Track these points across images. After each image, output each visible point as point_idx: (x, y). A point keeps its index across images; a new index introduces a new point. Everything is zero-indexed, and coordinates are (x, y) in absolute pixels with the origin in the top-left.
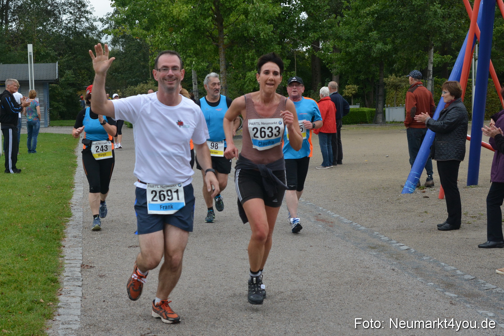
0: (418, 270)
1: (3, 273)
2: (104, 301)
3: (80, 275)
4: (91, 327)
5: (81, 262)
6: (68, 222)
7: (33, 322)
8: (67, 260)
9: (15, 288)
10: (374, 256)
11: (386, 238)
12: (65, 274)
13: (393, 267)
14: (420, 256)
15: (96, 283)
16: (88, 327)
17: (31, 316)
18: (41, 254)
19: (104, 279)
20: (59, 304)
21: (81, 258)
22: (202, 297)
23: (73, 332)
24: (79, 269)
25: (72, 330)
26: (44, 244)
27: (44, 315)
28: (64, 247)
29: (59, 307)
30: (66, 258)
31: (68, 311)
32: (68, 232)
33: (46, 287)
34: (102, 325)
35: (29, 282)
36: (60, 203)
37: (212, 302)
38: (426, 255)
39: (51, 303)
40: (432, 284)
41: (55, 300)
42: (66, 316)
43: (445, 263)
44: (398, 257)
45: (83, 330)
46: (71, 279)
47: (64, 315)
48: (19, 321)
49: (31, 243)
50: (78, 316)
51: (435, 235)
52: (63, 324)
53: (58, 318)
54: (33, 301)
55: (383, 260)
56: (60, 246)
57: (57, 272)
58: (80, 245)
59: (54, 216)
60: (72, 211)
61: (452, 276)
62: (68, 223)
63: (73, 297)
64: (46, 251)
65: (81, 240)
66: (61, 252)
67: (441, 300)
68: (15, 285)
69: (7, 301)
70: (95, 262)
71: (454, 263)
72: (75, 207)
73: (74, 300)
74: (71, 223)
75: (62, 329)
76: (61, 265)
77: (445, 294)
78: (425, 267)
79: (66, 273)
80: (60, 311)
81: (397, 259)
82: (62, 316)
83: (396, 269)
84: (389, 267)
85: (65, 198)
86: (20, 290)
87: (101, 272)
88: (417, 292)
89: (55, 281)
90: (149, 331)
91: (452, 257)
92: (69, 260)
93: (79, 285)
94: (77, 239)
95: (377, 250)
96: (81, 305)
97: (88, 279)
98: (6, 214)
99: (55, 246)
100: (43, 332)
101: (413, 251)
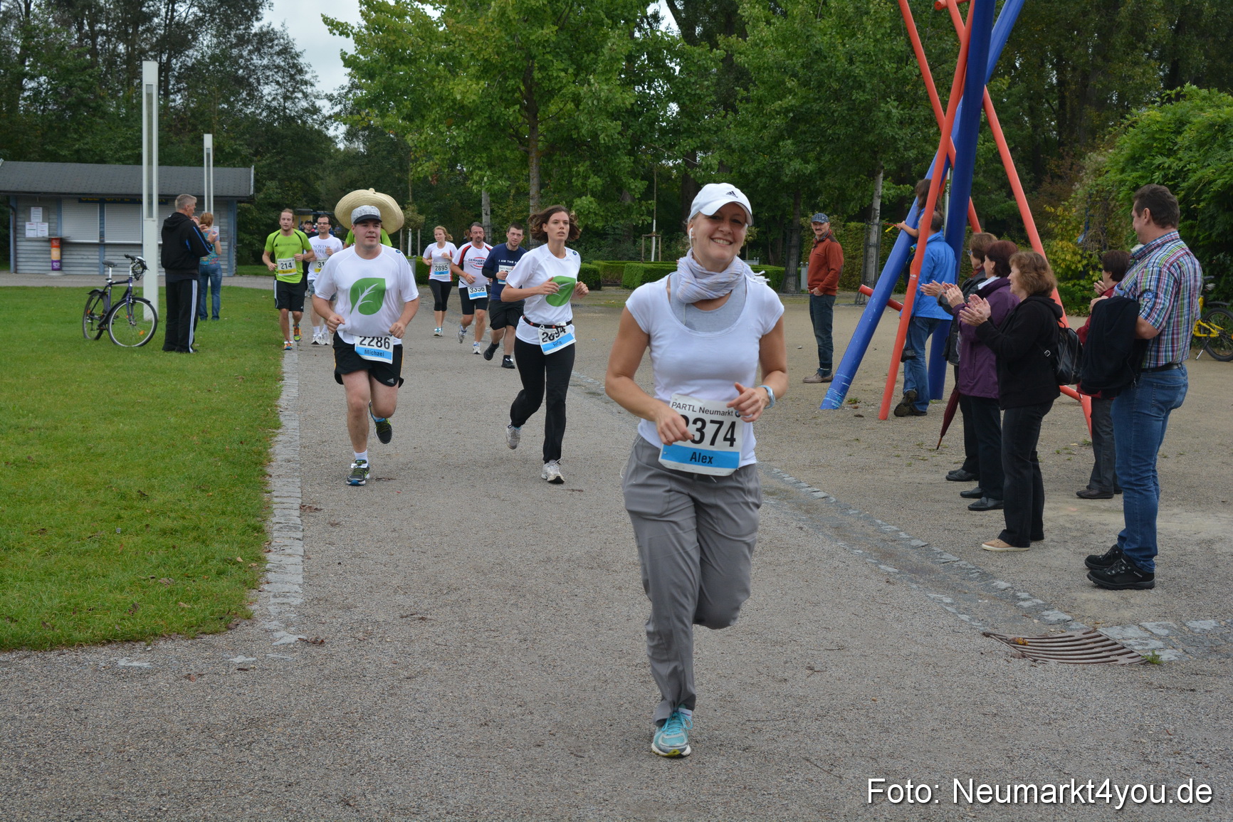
0: (840, 531)
1: (173, 515)
2: (340, 563)
3: (298, 521)
4: (321, 602)
5: (300, 501)
6: (276, 436)
7: (227, 592)
8: (276, 497)
9: (195, 539)
10: (772, 506)
11: (792, 479)
12: (275, 520)
13: (801, 524)
14: (845, 509)
15: (326, 535)
16: (315, 602)
17: (224, 583)
18: (234, 485)
19: (338, 530)
20: (268, 566)
21: (300, 495)
22: (497, 561)
23: (292, 609)
24: (297, 513)
25: (291, 606)
26: (238, 471)
27: (245, 582)
28: (271, 476)
29: (268, 571)
30: (275, 494)
31: (282, 576)
32: (277, 452)
33: (245, 538)
34: (339, 599)
35: (217, 530)
36: (260, 406)
37: (513, 569)
38: (853, 507)
39: (254, 564)
40: (860, 551)
41: (260, 560)
42: (280, 585)
43: (883, 520)
44: (808, 508)
45: (308, 606)
46: (285, 527)
47: (276, 583)
48: (204, 590)
49: (216, 469)
50: (299, 585)
51: (868, 477)
52: (275, 596)
53: (266, 587)
54: (225, 560)
55: (786, 513)
56: (265, 475)
57: (262, 517)
58: (296, 474)
59: (252, 426)
60: (282, 419)
61: (892, 541)
62: (276, 439)
63: (290, 555)
64: (242, 482)
65: (298, 465)
66: (266, 484)
67: (873, 577)
68: (195, 534)
69: (183, 558)
70: (322, 501)
71: (897, 521)
72: (286, 413)
73: (291, 560)
74: (280, 438)
75: (274, 604)
76: (267, 505)
77: (879, 568)
78: (851, 526)
79: (277, 517)
80: (270, 576)
81: (807, 512)
82: (274, 584)
83: (806, 528)
84: (794, 524)
85: (268, 397)
86: (204, 542)
87: (333, 519)
88: (836, 563)
89: (259, 529)
90: (413, 611)
91: (894, 512)
92: (281, 497)
93: (298, 537)
94: (292, 465)
95: (775, 497)
96: (304, 568)
97: (312, 528)
98: (173, 420)
99: (256, 474)
100: (244, 608)
101: (834, 500)
